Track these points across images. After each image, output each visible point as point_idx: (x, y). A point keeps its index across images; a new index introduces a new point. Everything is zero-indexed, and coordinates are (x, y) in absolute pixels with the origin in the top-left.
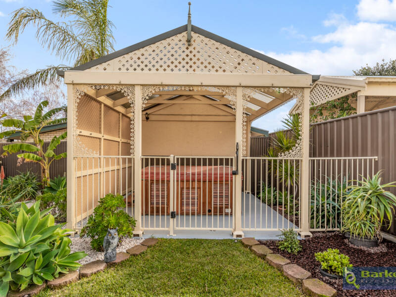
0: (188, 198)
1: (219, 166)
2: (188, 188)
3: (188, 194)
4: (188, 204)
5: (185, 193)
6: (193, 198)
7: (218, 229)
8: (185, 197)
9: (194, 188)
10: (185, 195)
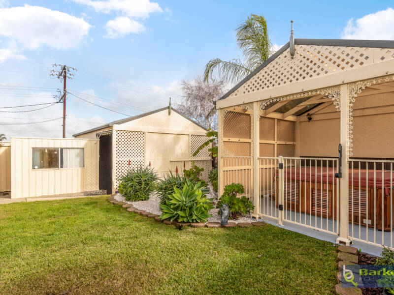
0: (319, 200)
1: (367, 171)
2: (319, 190)
3: (319, 195)
4: (319, 206)
5: (316, 195)
6: (325, 201)
7: (321, 230)
8: (316, 198)
9: (326, 190)
10: (316, 196)
